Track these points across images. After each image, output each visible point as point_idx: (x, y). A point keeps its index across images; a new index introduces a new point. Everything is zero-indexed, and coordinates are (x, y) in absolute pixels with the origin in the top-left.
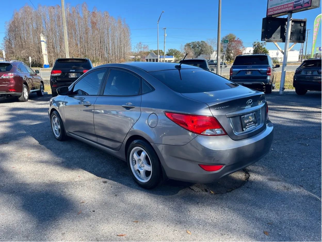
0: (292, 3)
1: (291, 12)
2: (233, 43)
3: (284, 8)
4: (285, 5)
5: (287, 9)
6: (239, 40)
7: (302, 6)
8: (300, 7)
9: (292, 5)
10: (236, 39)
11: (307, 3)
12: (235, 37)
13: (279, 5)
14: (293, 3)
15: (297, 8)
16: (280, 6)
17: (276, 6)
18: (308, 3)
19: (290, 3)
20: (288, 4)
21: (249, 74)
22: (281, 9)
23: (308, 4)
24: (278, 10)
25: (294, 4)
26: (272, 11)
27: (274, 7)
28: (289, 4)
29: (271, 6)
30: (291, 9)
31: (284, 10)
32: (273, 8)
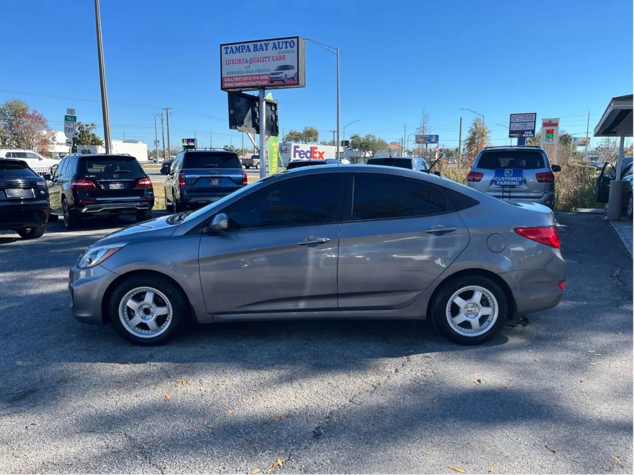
0: (266, 75)
1: (262, 88)
2: (24, 119)
3: (252, 81)
4: (255, 76)
5: (260, 83)
6: (37, 114)
7: (284, 82)
8: (281, 83)
9: (267, 77)
10: (30, 112)
11: (290, 78)
12: (27, 108)
13: (243, 75)
14: (268, 75)
15: (275, 83)
16: (246, 76)
17: (237, 75)
18: (293, 78)
19: (264, 75)
20: (259, 75)
21: (215, 183)
22: (248, 81)
23: (294, 80)
24: (243, 81)
25: (271, 76)
26: (231, 82)
27: (234, 75)
28: (262, 75)
29: (228, 73)
30: (265, 83)
31: (253, 84)
32: (232, 77)
